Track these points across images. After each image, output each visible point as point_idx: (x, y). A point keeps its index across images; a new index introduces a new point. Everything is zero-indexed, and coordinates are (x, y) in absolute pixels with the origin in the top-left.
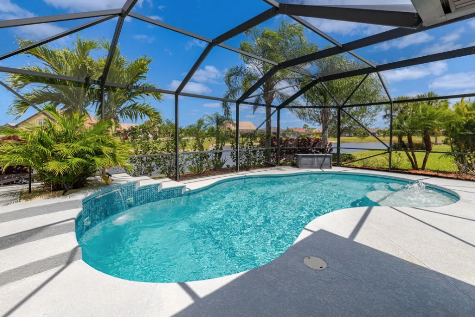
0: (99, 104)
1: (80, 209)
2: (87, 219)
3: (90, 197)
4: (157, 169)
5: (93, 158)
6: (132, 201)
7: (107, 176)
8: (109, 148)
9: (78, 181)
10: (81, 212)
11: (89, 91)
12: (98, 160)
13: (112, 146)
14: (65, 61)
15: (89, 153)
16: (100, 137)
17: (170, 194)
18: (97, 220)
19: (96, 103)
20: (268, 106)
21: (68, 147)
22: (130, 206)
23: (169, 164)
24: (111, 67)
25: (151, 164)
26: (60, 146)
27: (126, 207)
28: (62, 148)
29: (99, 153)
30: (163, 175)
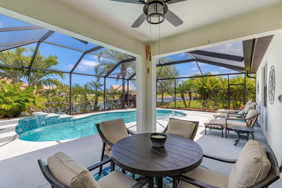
0: (28, 77)
1: (17, 124)
2: (20, 129)
3: (22, 120)
4: (61, 110)
5: (24, 103)
6: (44, 123)
7: (31, 112)
8: (32, 99)
9: (16, 114)
10: (18, 125)
11: (22, 71)
12: (26, 104)
13: (33, 98)
14: (8, 56)
15: (22, 101)
16: (28, 94)
17: (64, 120)
18: (26, 130)
19: (26, 76)
20: (123, 79)
21: (12, 98)
22: (43, 125)
23: (67, 107)
24: (34, 60)
25: (57, 108)
26: (8, 98)
27: (40, 126)
28: (9, 99)
29: (27, 101)
30: (64, 113)
